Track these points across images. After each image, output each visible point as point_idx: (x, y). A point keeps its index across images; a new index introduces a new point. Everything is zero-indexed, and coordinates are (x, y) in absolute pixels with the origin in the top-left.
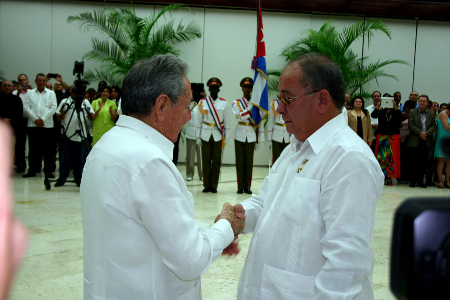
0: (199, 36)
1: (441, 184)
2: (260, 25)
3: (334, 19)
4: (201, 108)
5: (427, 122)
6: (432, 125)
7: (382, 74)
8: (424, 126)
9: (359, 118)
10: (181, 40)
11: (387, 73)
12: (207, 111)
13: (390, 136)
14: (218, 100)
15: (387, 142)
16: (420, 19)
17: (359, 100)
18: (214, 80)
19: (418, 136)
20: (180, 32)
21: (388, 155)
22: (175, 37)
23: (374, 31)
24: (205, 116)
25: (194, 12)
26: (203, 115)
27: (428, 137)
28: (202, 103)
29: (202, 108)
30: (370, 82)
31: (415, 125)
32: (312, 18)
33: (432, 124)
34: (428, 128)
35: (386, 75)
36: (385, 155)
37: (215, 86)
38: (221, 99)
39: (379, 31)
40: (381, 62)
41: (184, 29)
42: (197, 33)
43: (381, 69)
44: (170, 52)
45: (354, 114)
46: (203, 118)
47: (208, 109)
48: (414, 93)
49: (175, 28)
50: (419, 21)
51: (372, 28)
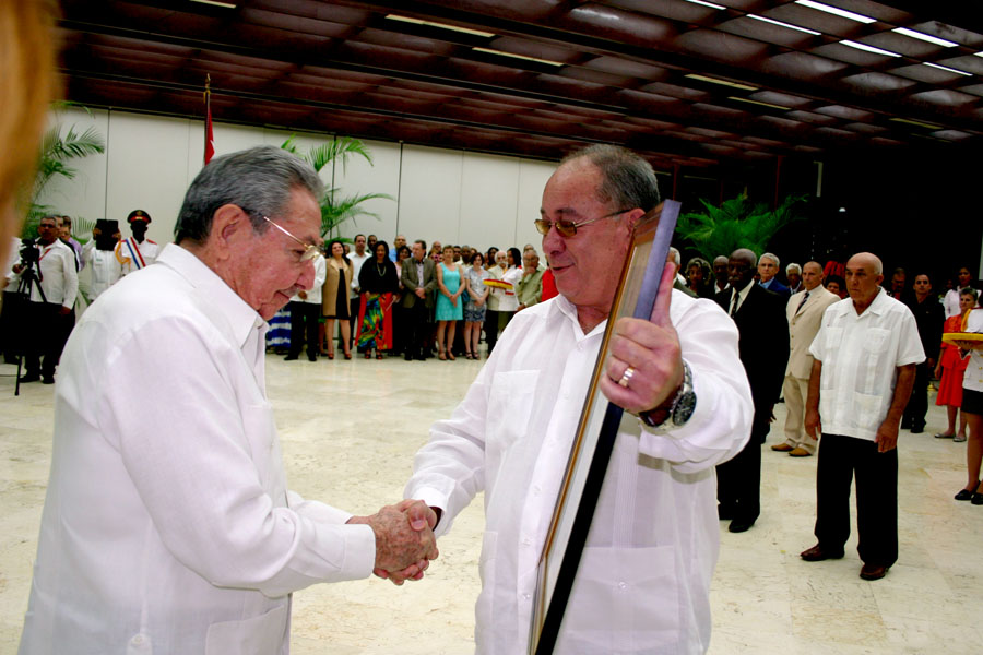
0: (100, 150)
1: (443, 355)
2: (209, 137)
3: (297, 135)
4: (119, 255)
5: (424, 276)
6: (430, 279)
7: (360, 211)
8: (421, 281)
9: (341, 271)
10: (72, 154)
11: (366, 210)
12: (128, 259)
13: (381, 294)
14: (145, 243)
15: (377, 303)
16: (406, 142)
17: (337, 245)
18: (139, 213)
19: (413, 293)
20: (71, 142)
21: (378, 320)
22: (62, 149)
23: (349, 154)
24: (126, 265)
25: (94, 114)
26: (122, 264)
27: (425, 294)
28: (120, 247)
29: (121, 254)
30: (346, 221)
31: (409, 278)
32: (265, 132)
33: (432, 276)
34: (426, 282)
35: (366, 213)
36: (374, 320)
37: (140, 223)
38: (149, 241)
39: (356, 154)
40: (360, 196)
41: (78, 139)
42: (97, 145)
43: (359, 205)
44: (58, 171)
45: (334, 263)
46: (122, 269)
47: (131, 256)
48: (400, 237)
49: (63, 137)
50: (404, 145)
51: (347, 149)
